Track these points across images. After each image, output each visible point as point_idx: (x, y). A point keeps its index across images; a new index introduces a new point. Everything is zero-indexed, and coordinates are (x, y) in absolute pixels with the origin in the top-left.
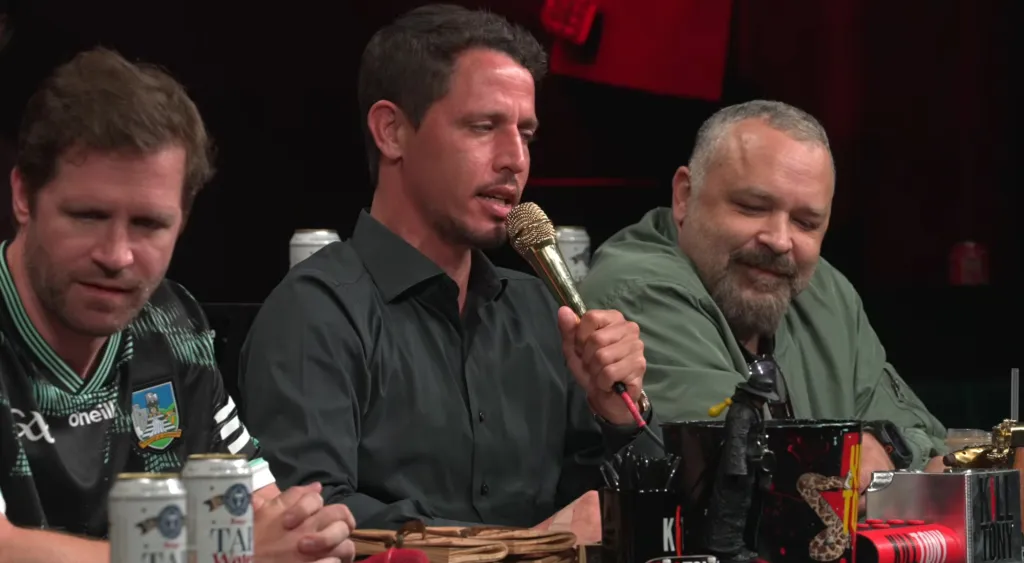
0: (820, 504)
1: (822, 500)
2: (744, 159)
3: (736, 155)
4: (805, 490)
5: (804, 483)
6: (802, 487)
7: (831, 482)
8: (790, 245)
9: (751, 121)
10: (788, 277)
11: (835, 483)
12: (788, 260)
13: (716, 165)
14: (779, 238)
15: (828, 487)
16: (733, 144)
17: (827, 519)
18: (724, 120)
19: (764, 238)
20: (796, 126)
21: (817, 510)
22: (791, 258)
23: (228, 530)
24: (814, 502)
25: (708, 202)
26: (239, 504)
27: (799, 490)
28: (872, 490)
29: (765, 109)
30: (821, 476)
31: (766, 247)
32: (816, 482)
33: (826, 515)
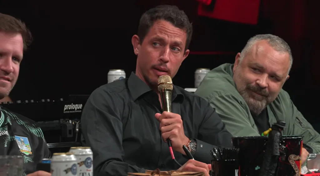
0: (295, 165)
1: (295, 164)
2: (256, 54)
3: (254, 52)
4: (291, 160)
5: (291, 158)
6: (290, 159)
7: (298, 158)
8: (267, 86)
9: (264, 40)
10: (266, 96)
11: (299, 158)
12: (266, 91)
13: (249, 54)
14: (263, 82)
15: (297, 159)
16: (255, 48)
17: (296, 170)
18: (256, 39)
19: (258, 82)
20: (276, 45)
21: (294, 167)
22: (267, 90)
23: (86, 173)
24: (293, 165)
25: (243, 66)
26: (89, 164)
27: (289, 160)
28: (309, 160)
29: (270, 37)
30: (295, 155)
31: (258, 85)
32: (294, 158)
33: (296, 169)
